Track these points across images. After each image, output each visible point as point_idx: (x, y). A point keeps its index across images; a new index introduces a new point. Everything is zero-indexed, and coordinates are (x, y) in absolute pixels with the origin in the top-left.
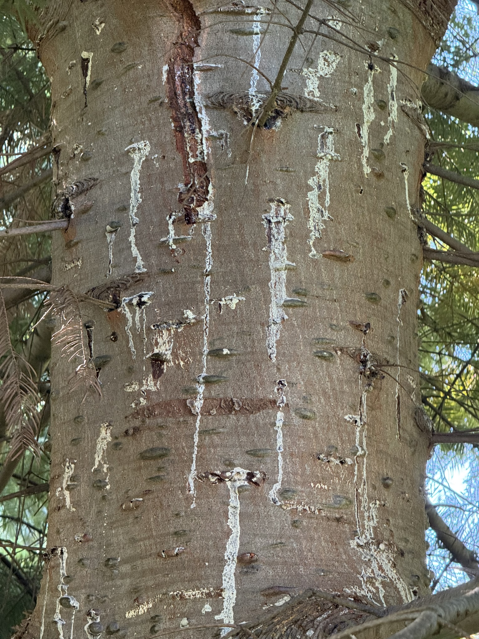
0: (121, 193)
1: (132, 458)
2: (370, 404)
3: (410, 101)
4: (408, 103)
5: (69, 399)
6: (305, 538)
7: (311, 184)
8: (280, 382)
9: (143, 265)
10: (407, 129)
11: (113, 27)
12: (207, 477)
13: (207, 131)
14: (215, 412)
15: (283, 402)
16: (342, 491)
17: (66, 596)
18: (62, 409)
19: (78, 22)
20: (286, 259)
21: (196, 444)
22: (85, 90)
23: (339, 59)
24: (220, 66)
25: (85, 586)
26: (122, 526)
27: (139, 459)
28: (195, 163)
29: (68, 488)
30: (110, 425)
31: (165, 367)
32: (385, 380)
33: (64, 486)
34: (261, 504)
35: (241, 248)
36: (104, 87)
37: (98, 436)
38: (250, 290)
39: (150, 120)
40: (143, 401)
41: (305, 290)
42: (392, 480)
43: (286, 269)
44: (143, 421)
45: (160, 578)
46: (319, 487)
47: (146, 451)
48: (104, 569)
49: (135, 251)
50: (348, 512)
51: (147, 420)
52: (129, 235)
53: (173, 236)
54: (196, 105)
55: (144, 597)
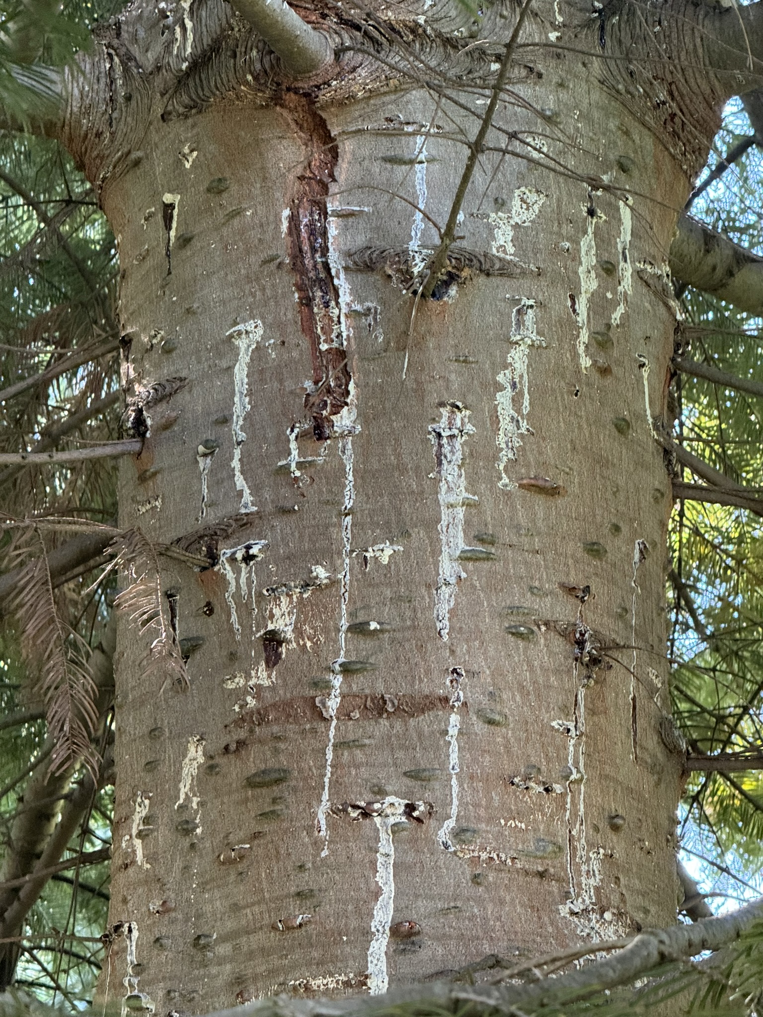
0: (220, 397)
1: (234, 785)
2: (591, 706)
3: (651, 263)
4: (648, 267)
5: (142, 703)
6: (492, 901)
7: (501, 382)
8: (454, 671)
9: (252, 502)
10: (647, 304)
11: (209, 156)
12: (345, 810)
13: (348, 304)
14: (358, 716)
15: (458, 699)
16: (548, 833)
17: (136, 992)
18: (131, 719)
19: (159, 152)
20: (464, 490)
21: (329, 763)
22: (168, 250)
23: (543, 199)
24: (366, 209)
25: (164, 978)
26: (219, 887)
27: (244, 787)
28: (329, 351)
29: (140, 835)
30: (202, 739)
31: (284, 651)
32: (613, 671)
33: (134, 832)
34: (426, 850)
35: (396, 474)
36: (196, 244)
37: (185, 756)
38: (410, 535)
39: (263, 289)
40: (251, 702)
41: (492, 536)
42: (624, 819)
43: (463, 505)
44: (251, 731)
45: (275, 961)
46: (513, 825)
47: (255, 775)
48: (193, 951)
49: (240, 481)
50: (557, 862)
51: (257, 729)
52: (232, 459)
53: (297, 457)
54: (331, 266)
55: (251, 991)
